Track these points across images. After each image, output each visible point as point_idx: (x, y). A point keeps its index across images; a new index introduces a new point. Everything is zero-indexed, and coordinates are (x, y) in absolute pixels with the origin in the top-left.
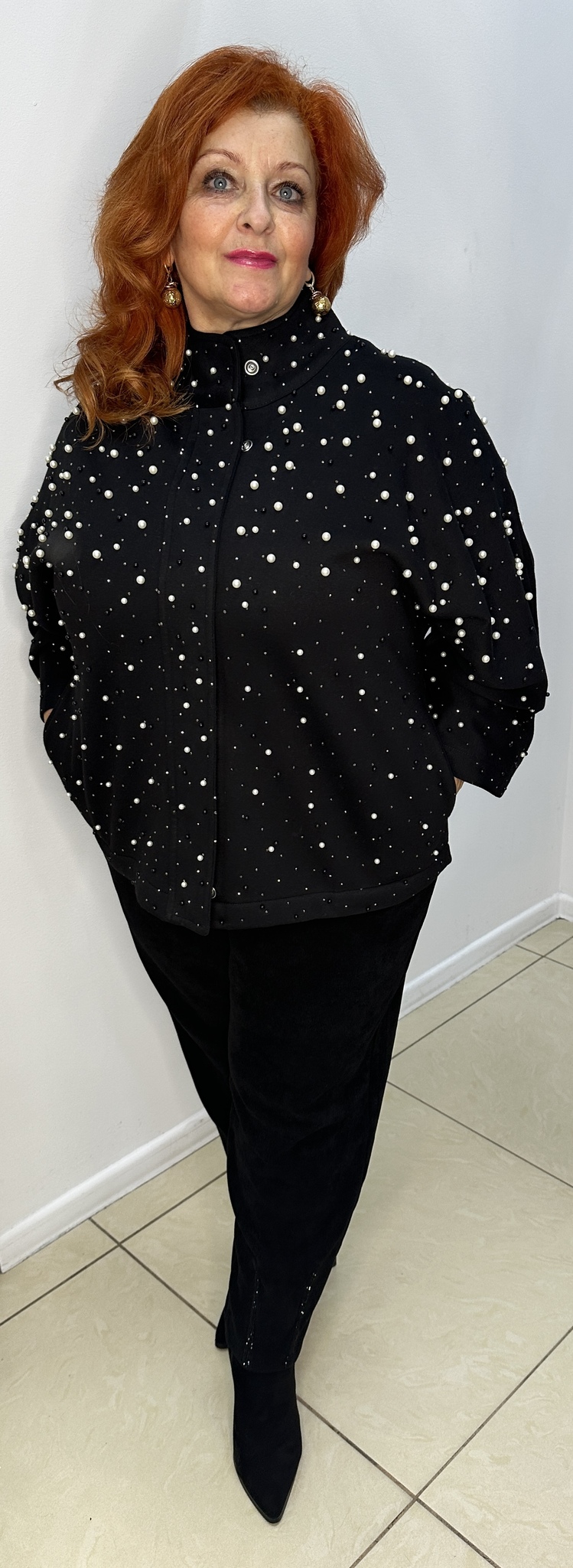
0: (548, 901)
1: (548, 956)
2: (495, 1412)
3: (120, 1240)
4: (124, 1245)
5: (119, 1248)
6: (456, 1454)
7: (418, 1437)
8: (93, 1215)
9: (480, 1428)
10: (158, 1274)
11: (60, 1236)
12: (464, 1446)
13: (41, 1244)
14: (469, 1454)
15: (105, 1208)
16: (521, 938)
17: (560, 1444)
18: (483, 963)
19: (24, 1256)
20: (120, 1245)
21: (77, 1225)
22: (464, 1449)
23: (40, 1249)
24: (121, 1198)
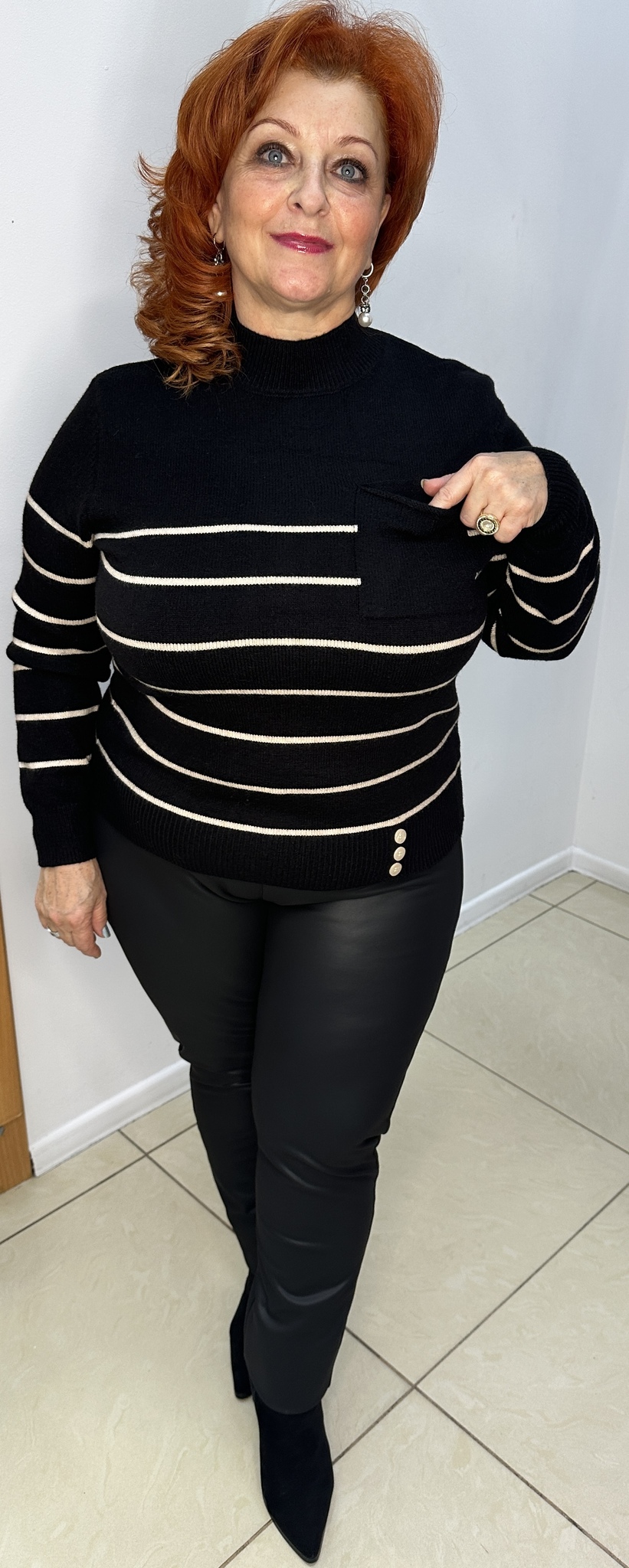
0: (564, 853)
1: (559, 906)
2: (490, 1315)
3: (146, 1151)
4: (151, 1155)
5: (146, 1158)
6: (452, 1351)
7: (419, 1335)
8: (122, 1128)
9: (476, 1329)
10: (182, 1183)
11: (91, 1145)
12: (460, 1343)
13: (72, 1152)
14: (465, 1350)
15: (134, 1121)
16: (534, 888)
17: (547, 1345)
18: (495, 911)
19: (56, 1162)
20: (146, 1155)
21: (107, 1136)
22: (460, 1347)
23: (72, 1157)
24: (149, 1112)
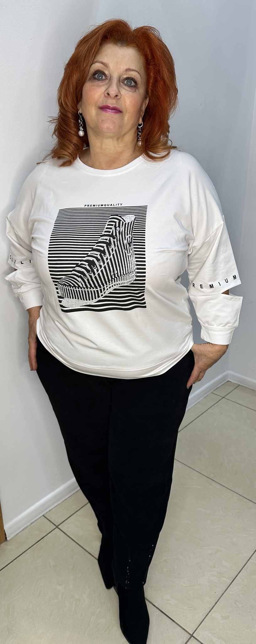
0: (224, 374)
1: (225, 397)
2: (221, 596)
3: (57, 525)
4: (59, 527)
5: (57, 529)
6: (207, 616)
7: (191, 609)
8: (45, 514)
9: (216, 604)
10: (75, 540)
11: (31, 523)
12: (210, 612)
13: (23, 528)
14: (212, 615)
15: (50, 511)
16: (213, 390)
17: (249, 609)
18: (199, 400)
19: (16, 533)
20: (57, 527)
21: (38, 519)
22: (210, 613)
23: (23, 530)
24: (56, 506)
